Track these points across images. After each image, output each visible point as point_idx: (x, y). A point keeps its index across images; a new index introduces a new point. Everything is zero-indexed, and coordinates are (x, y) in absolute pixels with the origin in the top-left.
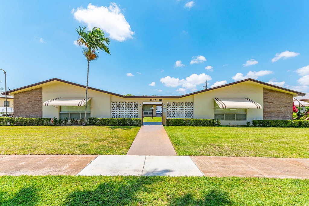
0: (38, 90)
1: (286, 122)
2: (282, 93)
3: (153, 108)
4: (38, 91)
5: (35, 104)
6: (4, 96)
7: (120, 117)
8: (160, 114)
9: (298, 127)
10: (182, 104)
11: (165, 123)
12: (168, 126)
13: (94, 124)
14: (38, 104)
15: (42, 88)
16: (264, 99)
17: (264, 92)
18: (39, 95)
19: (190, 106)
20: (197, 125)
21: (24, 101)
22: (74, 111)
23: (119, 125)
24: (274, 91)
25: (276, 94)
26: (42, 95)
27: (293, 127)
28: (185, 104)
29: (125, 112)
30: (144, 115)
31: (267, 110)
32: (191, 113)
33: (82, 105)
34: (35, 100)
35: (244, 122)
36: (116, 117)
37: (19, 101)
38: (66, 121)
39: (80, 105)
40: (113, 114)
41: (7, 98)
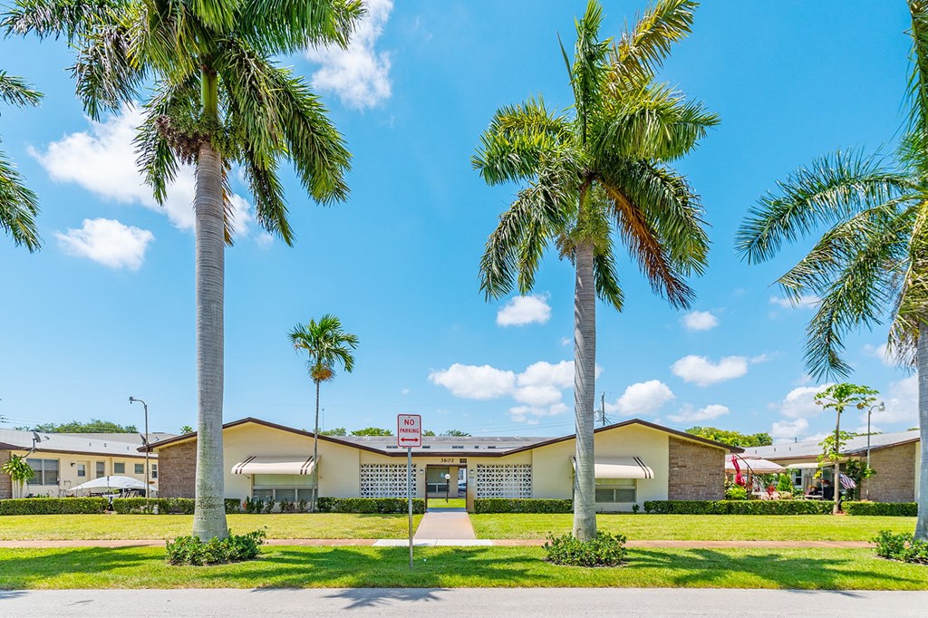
1: (704, 505)
2: (705, 447)
3: (448, 476)
6: (144, 454)
7: (379, 496)
8: (463, 492)
9: (725, 513)
10: (509, 469)
11: (473, 509)
12: (477, 513)
13: (327, 510)
16: (670, 459)
17: (670, 446)
19: (525, 473)
20: (535, 512)
21: (179, 465)
22: (281, 484)
23: (379, 512)
24: (689, 443)
25: (693, 450)
27: (717, 513)
28: (514, 469)
29: (389, 487)
30: (429, 495)
31: (676, 480)
32: (527, 487)
33: (309, 472)
35: (629, 506)
36: (370, 496)
37: (169, 465)
38: (271, 505)
39: (304, 473)
40: (364, 490)
41: (149, 458)
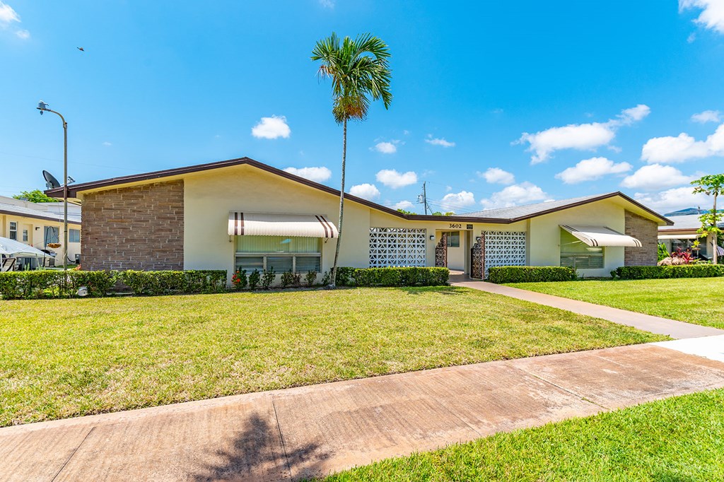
0: (171, 188)
2: (646, 219)
4: (169, 191)
5: (159, 230)
10: (507, 236)
14: (171, 230)
15: (182, 182)
17: (626, 218)
18: (174, 201)
19: (520, 241)
21: (119, 220)
24: (637, 216)
26: (183, 201)
28: (511, 236)
29: (397, 254)
32: (522, 254)
34: (158, 218)
36: (377, 265)
37: (101, 219)
39: (330, 236)
40: (372, 257)
